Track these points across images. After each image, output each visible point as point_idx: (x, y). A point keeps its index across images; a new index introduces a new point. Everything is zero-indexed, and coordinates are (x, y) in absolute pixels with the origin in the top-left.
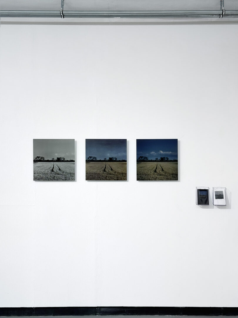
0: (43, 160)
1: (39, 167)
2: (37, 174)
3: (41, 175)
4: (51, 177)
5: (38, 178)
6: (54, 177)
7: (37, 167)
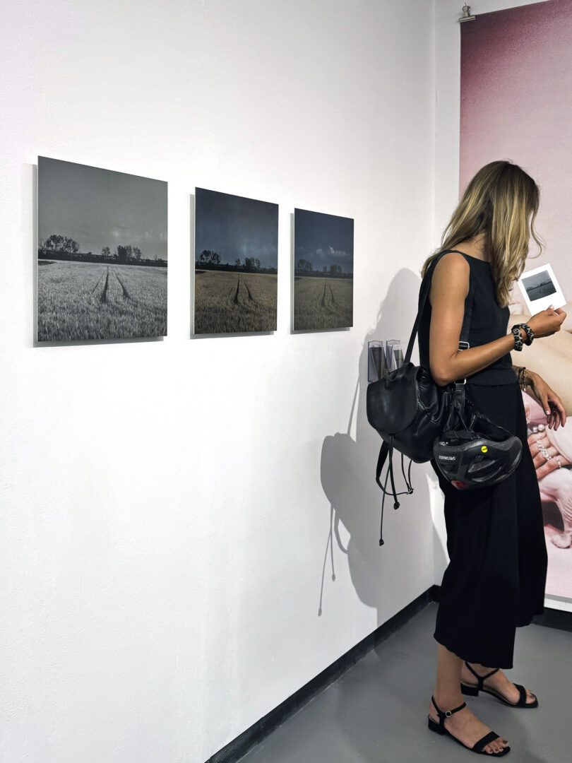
0: (72, 252)
1: (57, 282)
2: (49, 314)
3: (67, 317)
4: (99, 325)
5: (53, 331)
6: (109, 323)
7: (52, 280)
